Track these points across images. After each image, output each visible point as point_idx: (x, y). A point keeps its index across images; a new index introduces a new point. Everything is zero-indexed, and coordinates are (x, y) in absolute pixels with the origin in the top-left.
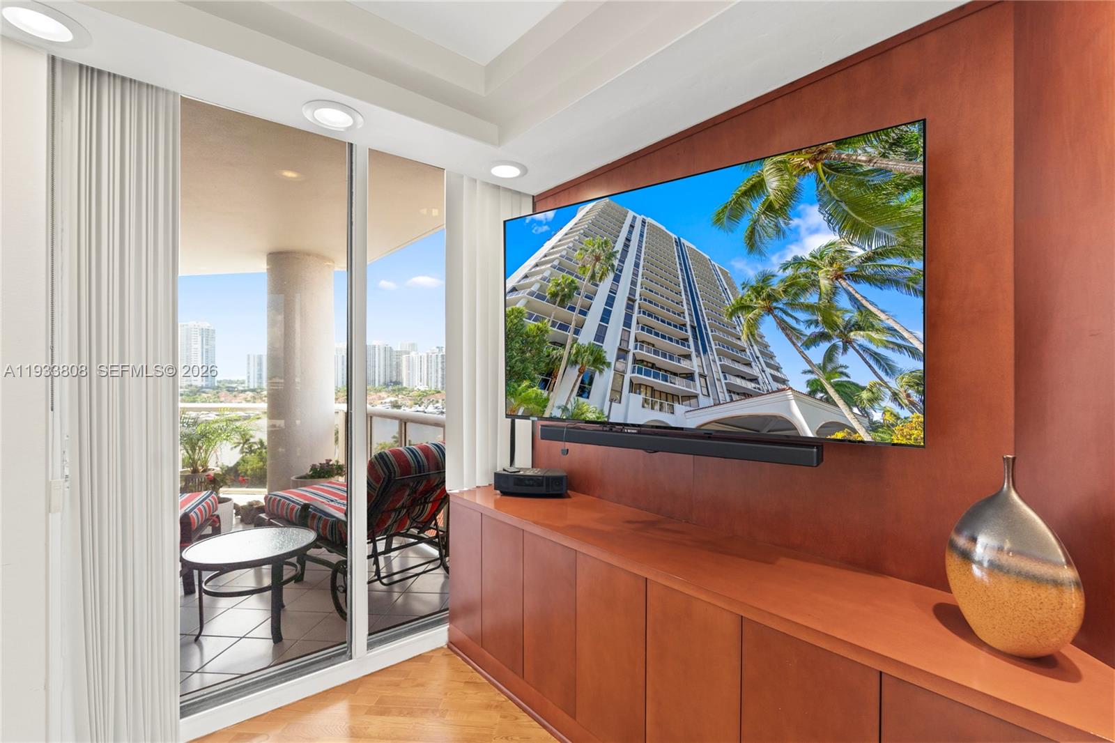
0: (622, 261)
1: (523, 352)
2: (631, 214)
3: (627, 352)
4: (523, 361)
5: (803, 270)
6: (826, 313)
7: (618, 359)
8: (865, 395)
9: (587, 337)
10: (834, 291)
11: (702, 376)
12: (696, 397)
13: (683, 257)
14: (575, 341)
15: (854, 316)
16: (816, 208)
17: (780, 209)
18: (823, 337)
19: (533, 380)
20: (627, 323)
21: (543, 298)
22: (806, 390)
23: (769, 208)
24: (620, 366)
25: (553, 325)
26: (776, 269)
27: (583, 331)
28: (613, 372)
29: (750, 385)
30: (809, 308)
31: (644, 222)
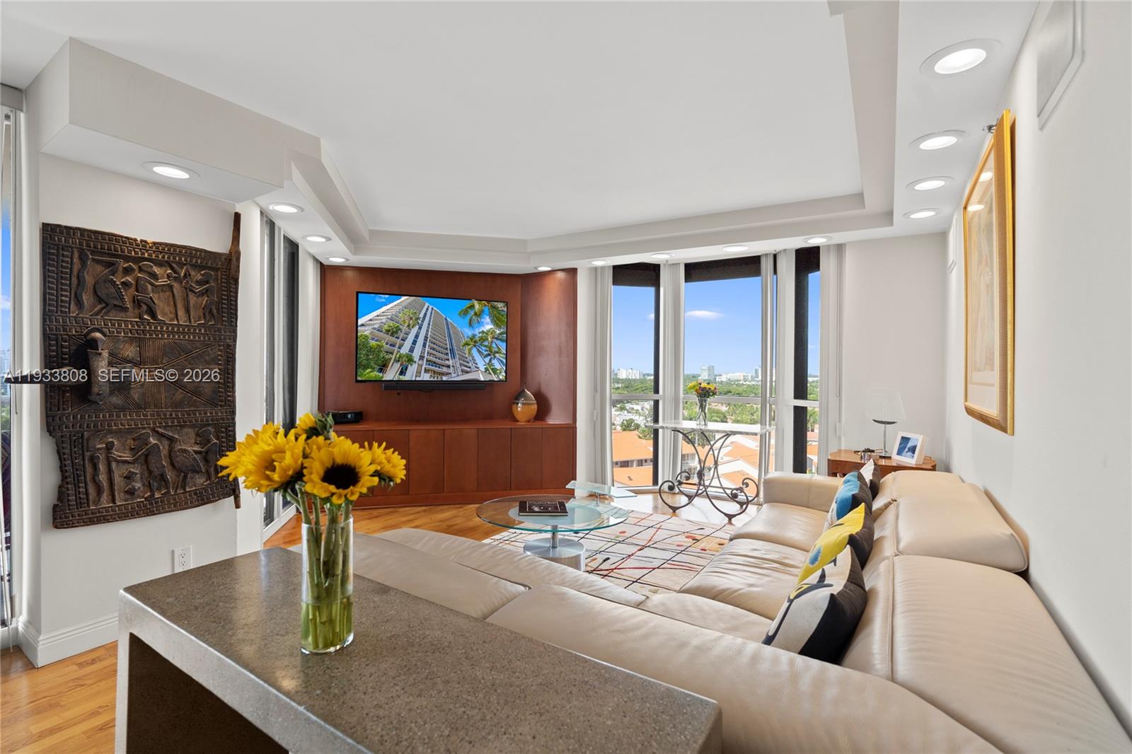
0: (423, 321)
1: (368, 355)
2: (427, 304)
3: (424, 357)
4: (367, 360)
5: (484, 335)
6: (490, 348)
7: (419, 360)
8: (498, 371)
9: (405, 350)
10: (492, 342)
11: (453, 366)
12: (450, 373)
13: (447, 324)
14: (399, 352)
15: (497, 350)
16: (488, 317)
17: (479, 315)
18: (489, 355)
19: (373, 368)
20: (424, 345)
21: (381, 332)
22: (484, 370)
23: (476, 314)
24: (420, 362)
25: (387, 344)
26: (477, 333)
27: (403, 348)
28: (417, 365)
29: (469, 369)
30: (485, 346)
31: (432, 309)
